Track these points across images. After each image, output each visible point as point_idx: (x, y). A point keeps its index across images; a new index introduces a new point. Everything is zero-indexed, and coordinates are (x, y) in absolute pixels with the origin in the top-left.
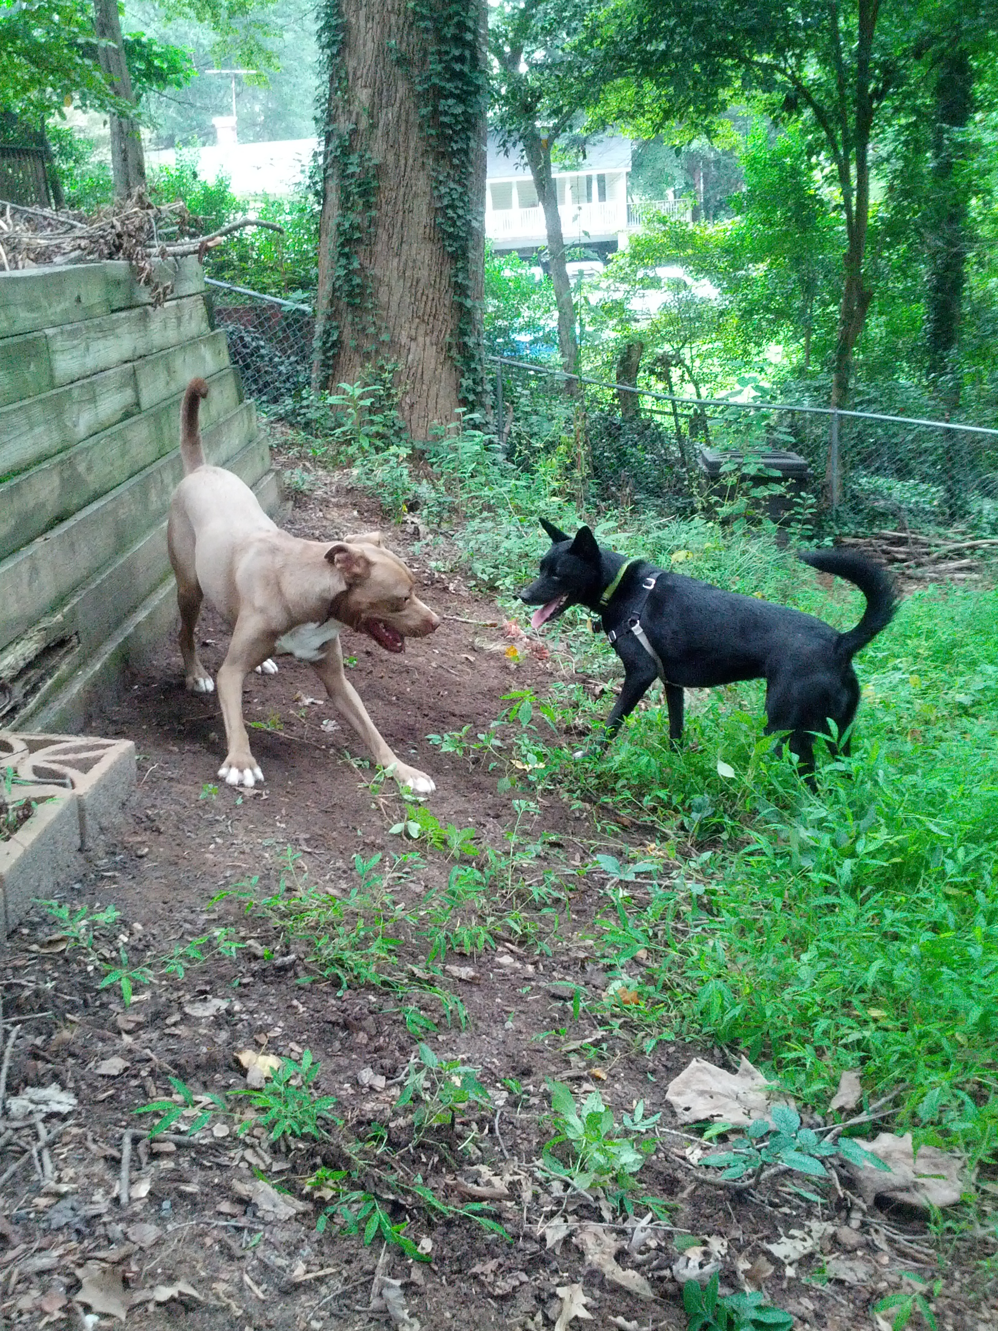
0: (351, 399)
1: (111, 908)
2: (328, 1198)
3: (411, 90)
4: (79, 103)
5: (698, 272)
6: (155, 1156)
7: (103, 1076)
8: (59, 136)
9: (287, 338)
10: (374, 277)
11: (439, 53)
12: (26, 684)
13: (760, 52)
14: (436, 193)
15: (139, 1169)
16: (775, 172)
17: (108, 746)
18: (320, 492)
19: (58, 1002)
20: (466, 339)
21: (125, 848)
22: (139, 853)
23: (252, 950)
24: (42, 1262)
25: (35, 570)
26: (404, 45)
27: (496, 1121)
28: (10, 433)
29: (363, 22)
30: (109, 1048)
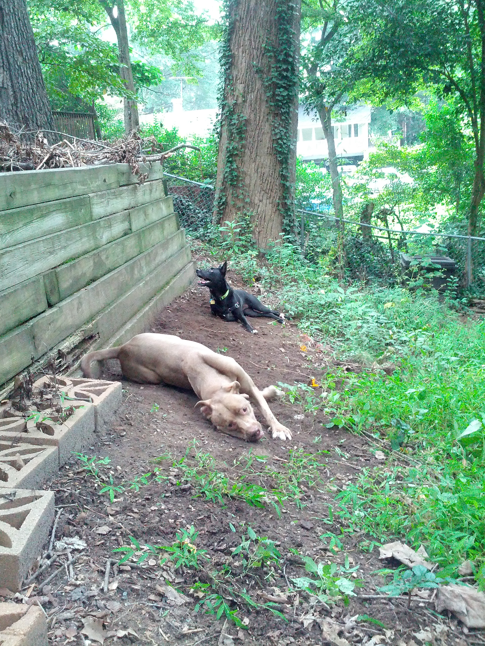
0: (231, 229)
1: (107, 458)
2: (201, 597)
3: (262, 85)
4: (109, 93)
5: (403, 170)
6: (121, 571)
7: (99, 534)
8: (101, 108)
9: (202, 201)
10: (243, 172)
11: (277, 68)
12: (74, 356)
13: (432, 65)
14: (273, 133)
15: (113, 577)
16: (441, 122)
17: (110, 384)
19: (81, 500)
20: (286, 201)
21: (115, 432)
22: (122, 434)
23: (171, 481)
24: (67, 615)
25: (80, 303)
26: (260, 64)
27: (284, 568)
28: (71, 240)
29: (241, 54)
30: (103, 521)
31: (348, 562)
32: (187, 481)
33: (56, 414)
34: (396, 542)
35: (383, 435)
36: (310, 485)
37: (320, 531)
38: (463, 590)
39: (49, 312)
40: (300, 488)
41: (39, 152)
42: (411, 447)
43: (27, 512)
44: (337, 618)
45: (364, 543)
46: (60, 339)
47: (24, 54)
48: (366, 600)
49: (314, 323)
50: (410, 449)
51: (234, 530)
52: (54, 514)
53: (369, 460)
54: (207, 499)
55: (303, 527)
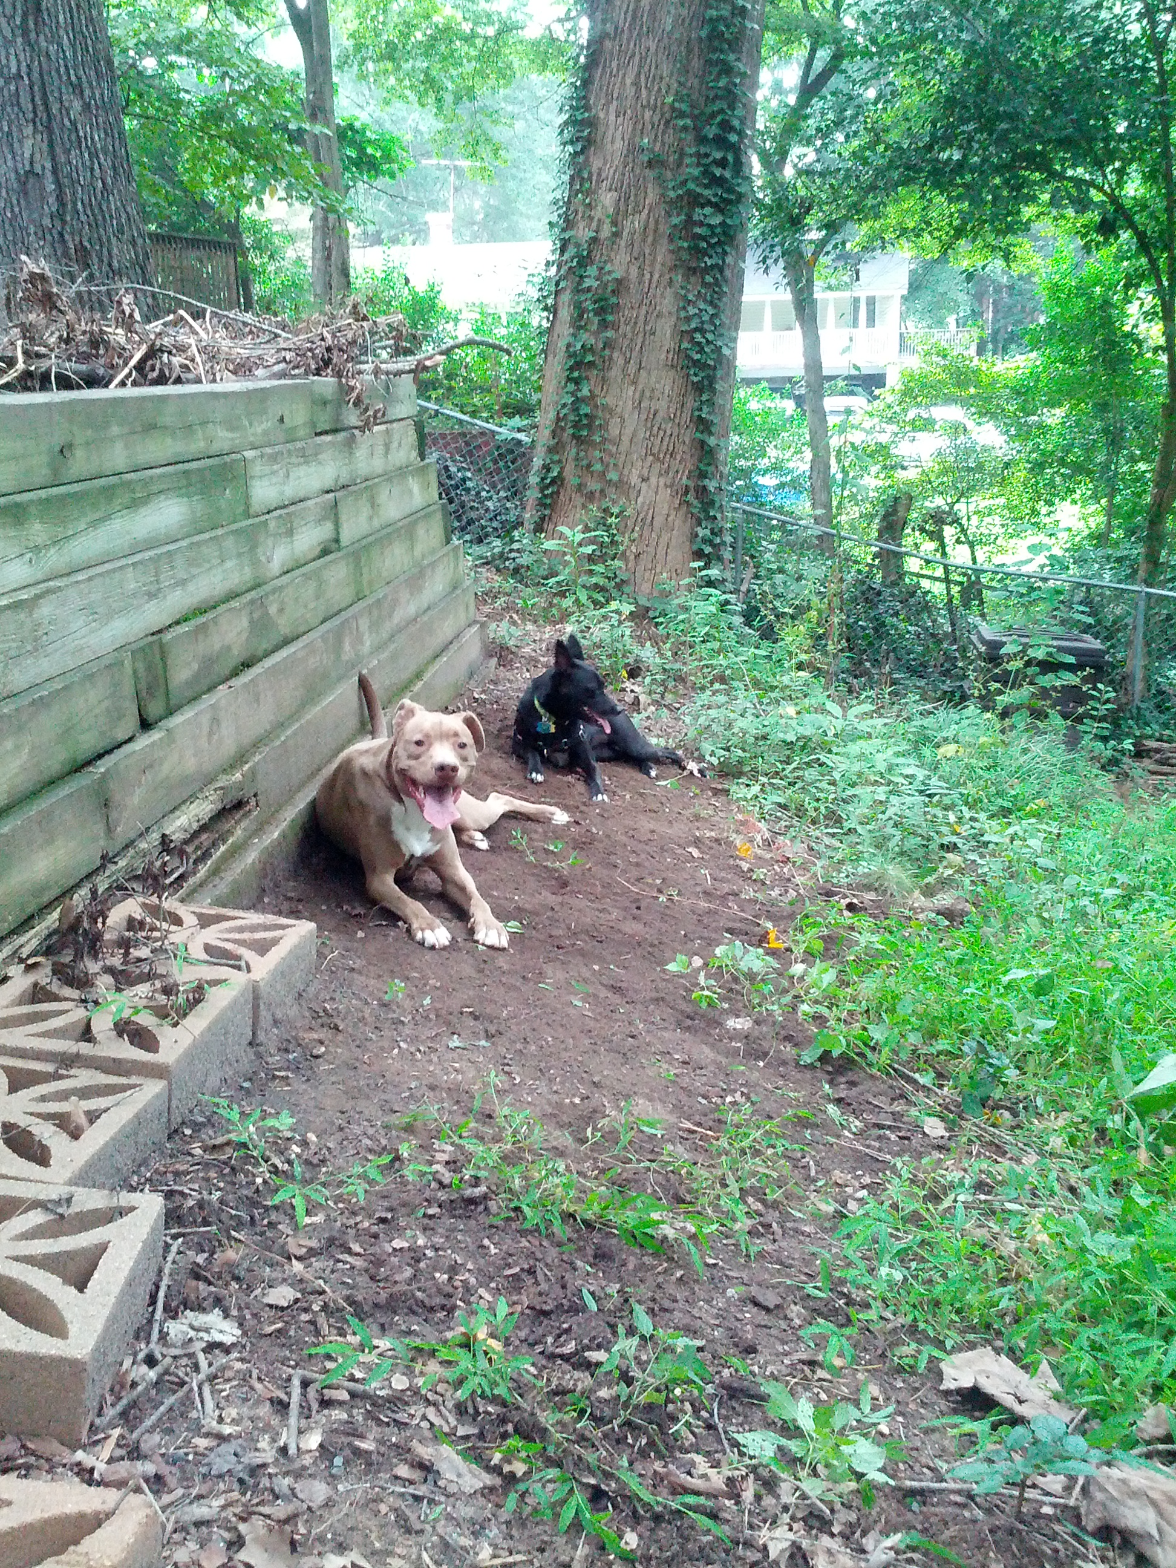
0: (570, 545)
1: (285, 1113)
2: (519, 1474)
3: (663, 195)
4: (283, 194)
5: (981, 415)
6: (326, 1404)
7: (271, 1306)
8: (255, 228)
10: (605, 407)
11: (698, 155)
12: (197, 848)
13: (1074, 166)
14: (683, 314)
15: (308, 1417)
16: (1081, 302)
17: (287, 926)
18: (527, 650)
19: (223, 1216)
20: (706, 482)
21: (299, 1045)
22: (315, 1052)
23: (438, 1176)
24: (201, 1511)
25: (215, 721)
26: (658, 144)
27: (716, 1405)
28: (199, 566)
29: (612, 117)
30: (277, 1274)
31: (869, 1397)
32: (477, 1178)
33: (162, 999)
34: (980, 1350)
35: (940, 1075)
36: (770, 1197)
37: (799, 1315)
38: (1147, 1478)
39: (144, 741)
40: (745, 1203)
41: (122, 341)
42: (1007, 1108)
43: (102, 1248)
44: (846, 1537)
45: (905, 1350)
46: (168, 808)
47: (87, 92)
48: (912, 1493)
49: (768, 789)
50: (1007, 1114)
51: (593, 1306)
52: (161, 1251)
53: (908, 1138)
54: (528, 1225)
55: (756, 1304)
